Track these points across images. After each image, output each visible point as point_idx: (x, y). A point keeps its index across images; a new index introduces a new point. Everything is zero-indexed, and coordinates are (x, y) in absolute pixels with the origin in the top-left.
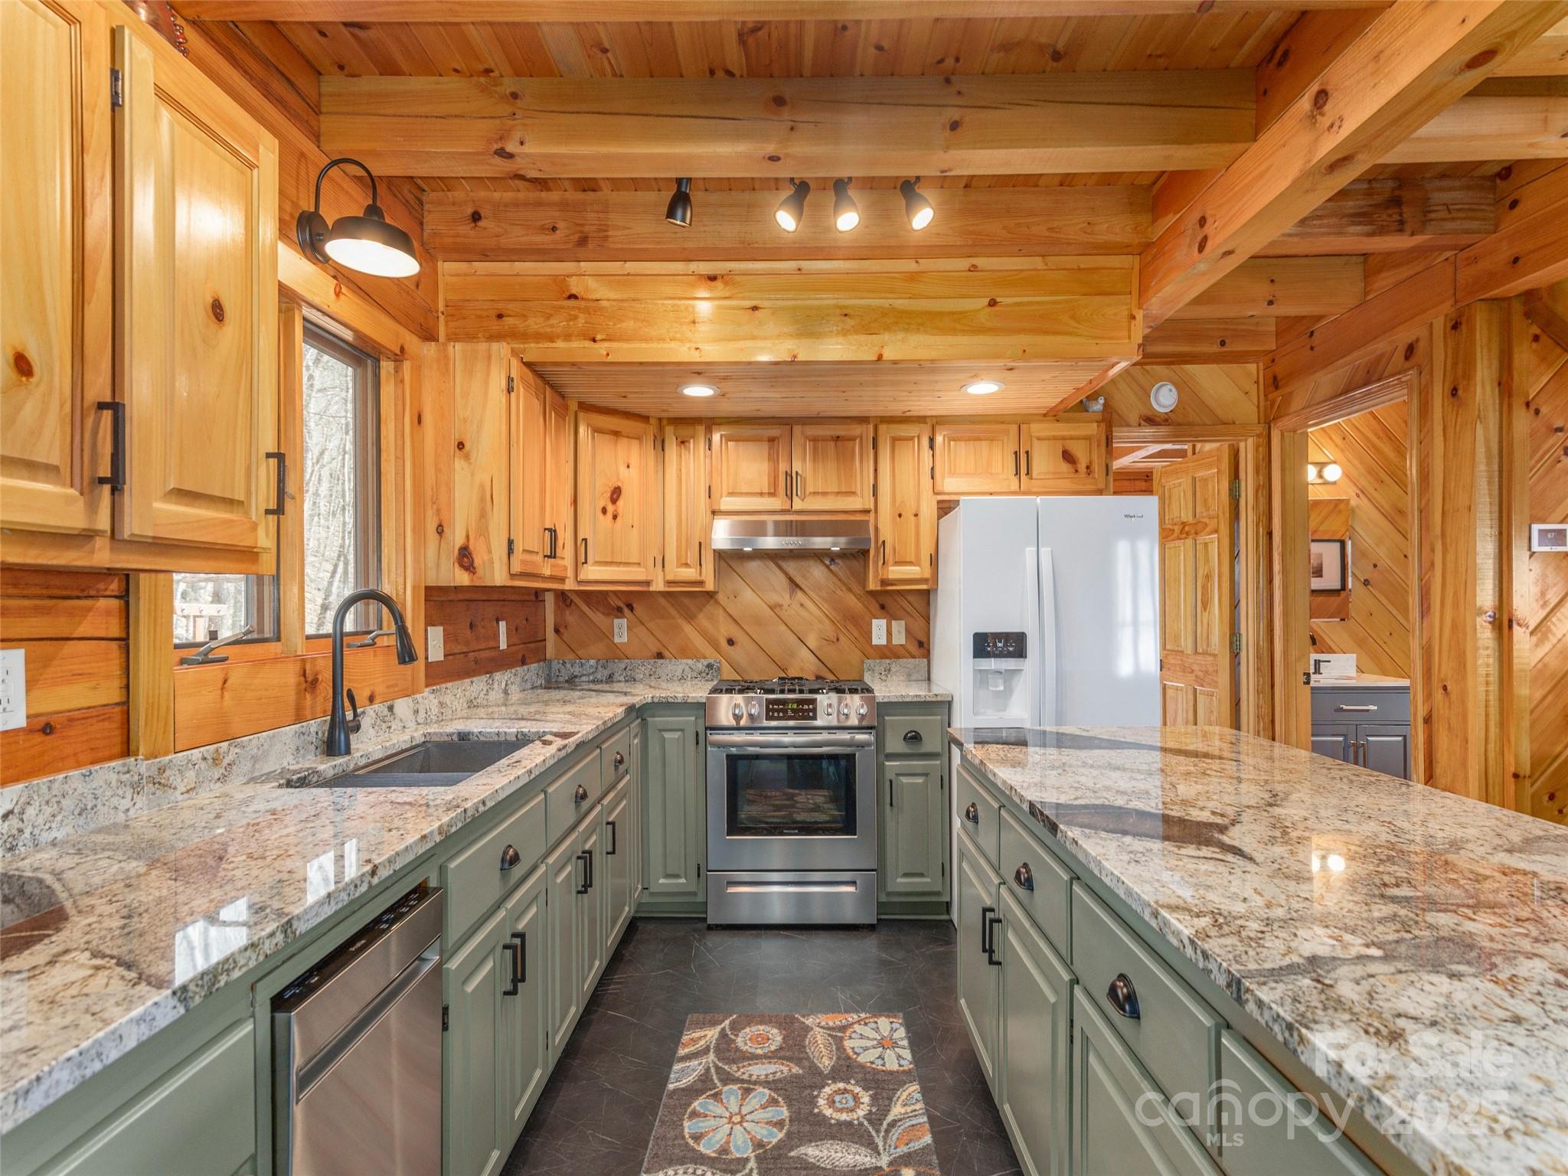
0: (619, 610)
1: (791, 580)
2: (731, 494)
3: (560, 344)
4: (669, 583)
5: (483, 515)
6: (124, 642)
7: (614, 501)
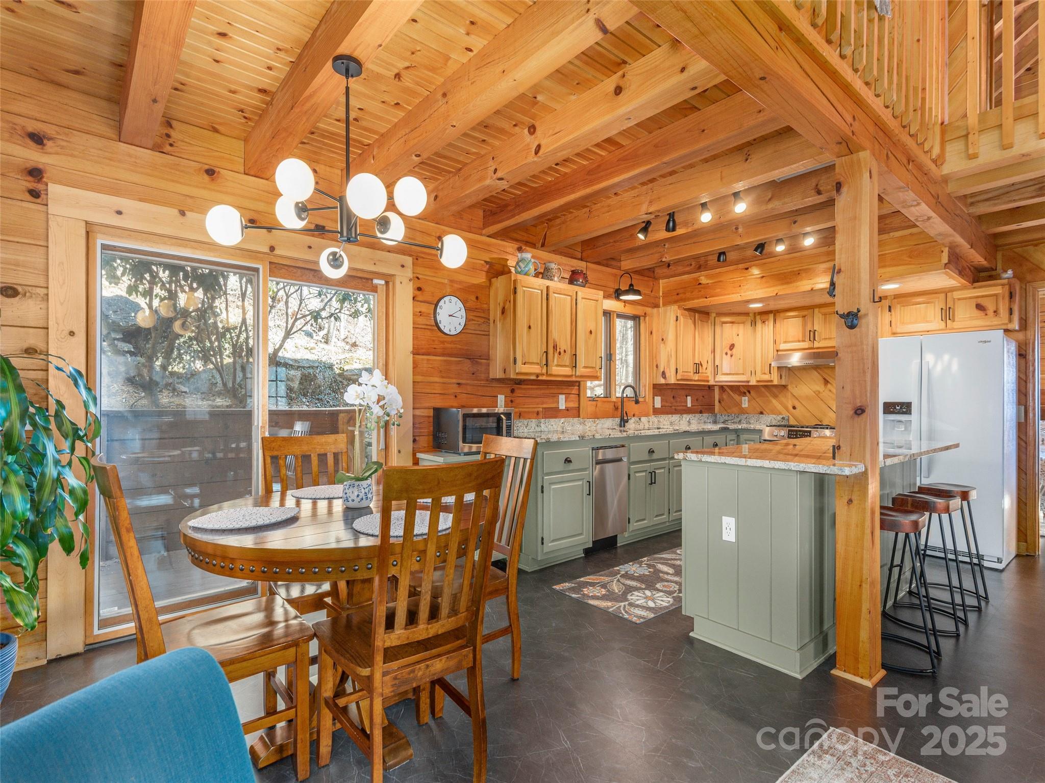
0: (745, 393)
1: (825, 379)
2: (785, 342)
3: (696, 301)
4: (758, 381)
5: (669, 361)
6: (579, 395)
7: (731, 349)
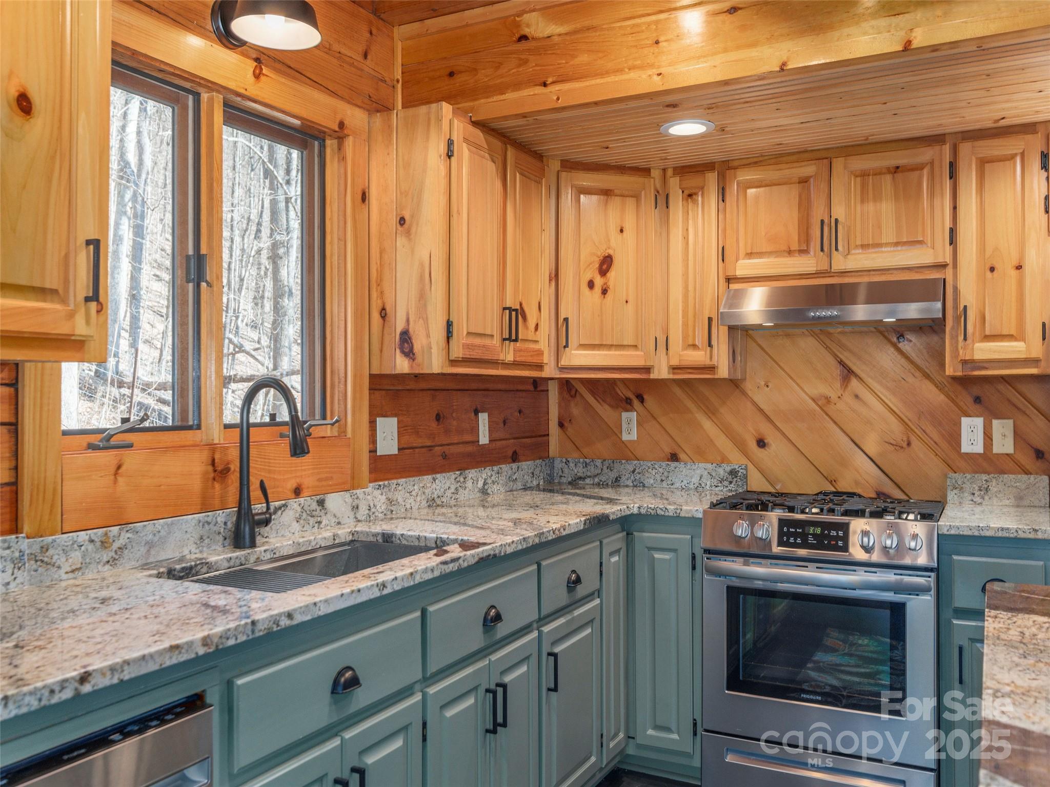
0: (628, 401)
1: (841, 363)
2: (750, 255)
4: (675, 369)
5: (422, 297)
6: (14, 426)
7: (603, 272)
